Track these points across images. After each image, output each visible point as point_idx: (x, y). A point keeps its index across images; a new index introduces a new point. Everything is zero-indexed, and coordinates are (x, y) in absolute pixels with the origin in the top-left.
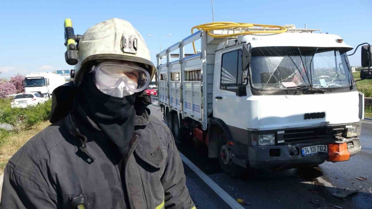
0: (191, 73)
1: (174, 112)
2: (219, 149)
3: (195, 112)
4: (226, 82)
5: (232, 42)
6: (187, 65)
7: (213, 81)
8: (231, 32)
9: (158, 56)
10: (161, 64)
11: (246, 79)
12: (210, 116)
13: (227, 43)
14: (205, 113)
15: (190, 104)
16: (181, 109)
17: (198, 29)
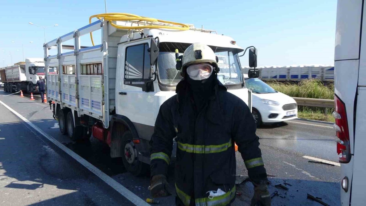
0: (89, 66)
1: (67, 110)
2: (123, 148)
3: (94, 109)
4: (130, 77)
5: (138, 35)
6: (83, 58)
7: (115, 75)
8: (135, 25)
9: (45, 46)
10: (49, 56)
11: (154, 75)
12: (113, 113)
13: (131, 36)
14: (107, 110)
15: (88, 100)
16: (77, 106)
17: (98, 18)
